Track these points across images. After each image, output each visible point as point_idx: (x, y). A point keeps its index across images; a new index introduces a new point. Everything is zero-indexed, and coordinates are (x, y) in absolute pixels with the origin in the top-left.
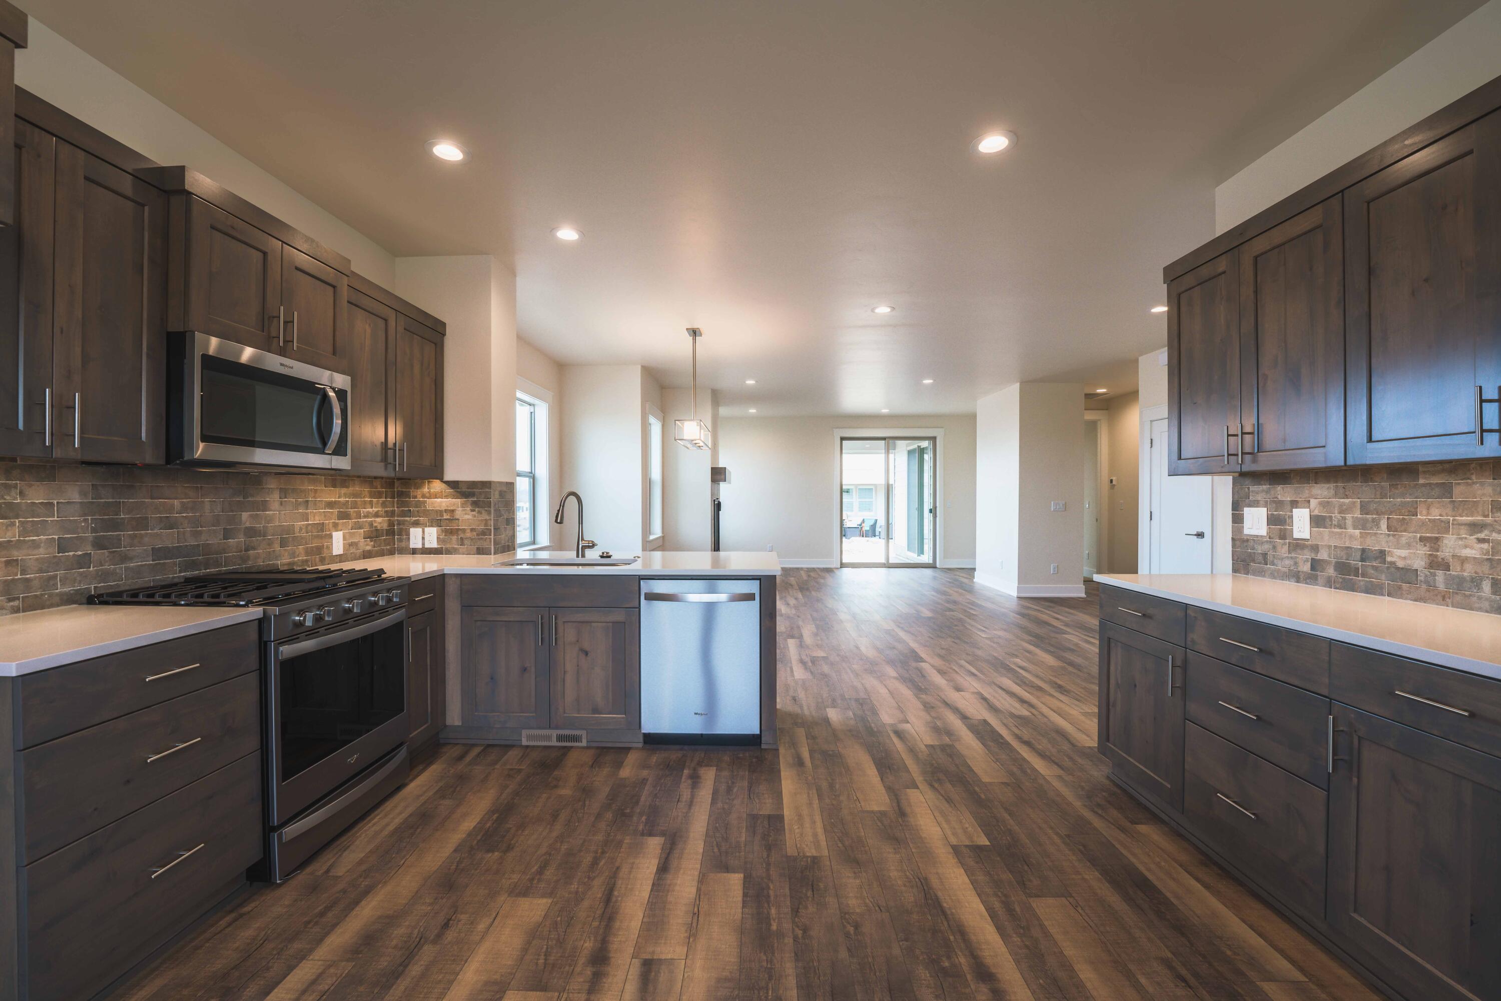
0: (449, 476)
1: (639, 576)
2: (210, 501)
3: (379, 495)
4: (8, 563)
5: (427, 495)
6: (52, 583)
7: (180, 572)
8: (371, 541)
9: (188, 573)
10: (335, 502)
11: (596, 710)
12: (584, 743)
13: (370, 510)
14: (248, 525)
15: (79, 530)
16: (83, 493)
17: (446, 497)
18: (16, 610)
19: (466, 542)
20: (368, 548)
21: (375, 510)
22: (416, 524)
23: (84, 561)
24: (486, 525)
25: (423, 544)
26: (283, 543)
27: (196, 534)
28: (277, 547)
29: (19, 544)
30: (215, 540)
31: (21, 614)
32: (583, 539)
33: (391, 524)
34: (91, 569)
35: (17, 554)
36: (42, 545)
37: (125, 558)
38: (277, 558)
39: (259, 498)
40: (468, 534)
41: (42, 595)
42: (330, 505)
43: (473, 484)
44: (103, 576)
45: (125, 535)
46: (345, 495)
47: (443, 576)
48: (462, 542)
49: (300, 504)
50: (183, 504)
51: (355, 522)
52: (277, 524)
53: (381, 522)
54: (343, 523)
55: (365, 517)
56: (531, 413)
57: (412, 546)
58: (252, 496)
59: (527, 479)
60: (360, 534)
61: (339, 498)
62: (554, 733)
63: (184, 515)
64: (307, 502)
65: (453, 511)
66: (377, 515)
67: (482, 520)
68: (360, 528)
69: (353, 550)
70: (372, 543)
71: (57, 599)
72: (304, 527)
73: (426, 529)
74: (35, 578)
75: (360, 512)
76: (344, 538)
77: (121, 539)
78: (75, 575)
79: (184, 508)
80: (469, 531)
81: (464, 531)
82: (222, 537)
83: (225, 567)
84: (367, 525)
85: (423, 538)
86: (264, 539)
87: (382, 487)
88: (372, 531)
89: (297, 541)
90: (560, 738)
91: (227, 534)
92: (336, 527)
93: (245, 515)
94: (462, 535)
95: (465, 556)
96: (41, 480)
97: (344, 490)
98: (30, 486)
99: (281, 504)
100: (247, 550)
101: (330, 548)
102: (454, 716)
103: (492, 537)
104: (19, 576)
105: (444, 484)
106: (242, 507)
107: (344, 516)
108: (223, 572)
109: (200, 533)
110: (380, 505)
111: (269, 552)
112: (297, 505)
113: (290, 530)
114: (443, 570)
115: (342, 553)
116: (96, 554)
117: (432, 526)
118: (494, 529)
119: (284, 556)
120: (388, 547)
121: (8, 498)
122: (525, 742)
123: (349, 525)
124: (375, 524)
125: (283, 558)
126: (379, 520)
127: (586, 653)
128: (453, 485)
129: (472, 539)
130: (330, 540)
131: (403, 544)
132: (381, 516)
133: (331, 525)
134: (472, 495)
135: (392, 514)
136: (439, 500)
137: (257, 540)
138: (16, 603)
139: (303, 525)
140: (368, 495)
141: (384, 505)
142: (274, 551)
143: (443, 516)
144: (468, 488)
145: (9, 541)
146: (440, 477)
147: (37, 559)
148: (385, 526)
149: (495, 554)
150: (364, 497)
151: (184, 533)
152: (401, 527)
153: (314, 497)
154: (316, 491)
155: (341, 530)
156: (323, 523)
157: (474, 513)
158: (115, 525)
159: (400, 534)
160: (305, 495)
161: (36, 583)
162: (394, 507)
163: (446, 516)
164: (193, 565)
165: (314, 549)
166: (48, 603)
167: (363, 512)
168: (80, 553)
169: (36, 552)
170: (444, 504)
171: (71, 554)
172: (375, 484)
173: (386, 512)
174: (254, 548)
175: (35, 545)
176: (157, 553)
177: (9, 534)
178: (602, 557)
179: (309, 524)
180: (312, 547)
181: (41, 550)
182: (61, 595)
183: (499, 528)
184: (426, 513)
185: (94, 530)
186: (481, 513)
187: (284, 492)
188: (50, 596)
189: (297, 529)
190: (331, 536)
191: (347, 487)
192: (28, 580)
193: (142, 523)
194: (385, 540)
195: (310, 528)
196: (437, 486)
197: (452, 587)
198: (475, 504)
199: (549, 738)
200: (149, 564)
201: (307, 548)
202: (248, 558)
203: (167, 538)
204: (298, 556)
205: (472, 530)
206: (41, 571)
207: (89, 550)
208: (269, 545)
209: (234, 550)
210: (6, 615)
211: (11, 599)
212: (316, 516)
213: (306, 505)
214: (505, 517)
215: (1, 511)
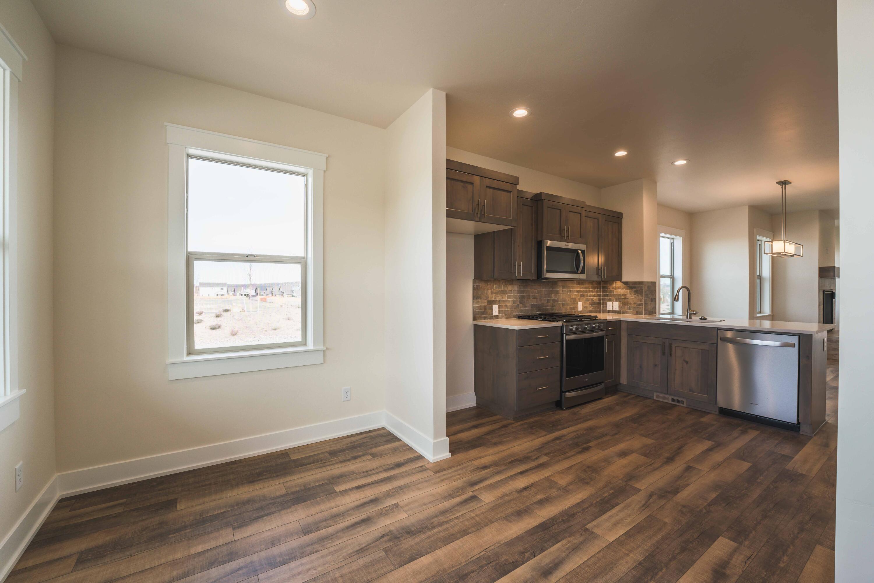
0: (624, 279)
1: (717, 328)
2: (545, 290)
3: (595, 288)
4: (505, 306)
5: (615, 288)
6: (512, 312)
7: (538, 312)
8: (592, 306)
10: (579, 290)
11: (691, 390)
12: (685, 405)
13: (592, 294)
14: (553, 298)
15: (517, 298)
16: (518, 288)
17: (623, 289)
18: (506, 318)
19: (631, 309)
20: (591, 309)
21: (594, 294)
22: (610, 300)
23: (517, 307)
24: (641, 301)
25: (613, 309)
26: (563, 305)
27: (541, 300)
28: (562, 307)
29: (507, 301)
30: (545, 303)
32: (690, 310)
33: (600, 300)
34: (519, 309)
35: (507, 303)
36: (511, 301)
37: (525, 307)
38: (561, 310)
39: (556, 289)
40: (633, 305)
41: (510, 315)
42: (578, 292)
43: (635, 283)
44: (521, 311)
46: (583, 288)
47: (620, 321)
48: (629, 308)
51: (586, 298)
52: (562, 298)
53: (596, 299)
54: (582, 299)
55: (590, 297)
56: (672, 243)
57: (608, 309)
59: (669, 279)
60: (588, 303)
61: (581, 289)
62: (670, 397)
63: (538, 294)
64: (571, 290)
65: (626, 295)
66: (594, 296)
67: (639, 299)
68: (588, 301)
69: (585, 309)
71: (513, 316)
72: (569, 300)
73: (614, 302)
75: (588, 294)
76: (583, 304)
77: (525, 301)
78: (516, 310)
79: (538, 292)
80: (633, 304)
81: (630, 304)
83: (548, 311)
84: (591, 300)
85: (613, 306)
87: (596, 285)
88: (592, 302)
89: (567, 304)
90: (672, 400)
91: (548, 302)
92: (580, 300)
93: (553, 295)
94: (629, 306)
95: (631, 315)
96: (510, 284)
97: (582, 286)
98: (509, 286)
99: (563, 291)
100: (553, 306)
101: (577, 308)
102: (624, 380)
103: (644, 307)
104: (507, 309)
105: (622, 283)
106: (552, 292)
107: (582, 296)
108: (547, 313)
110: (595, 292)
111: (560, 308)
112: (567, 292)
113: (565, 300)
114: (620, 318)
115: (582, 309)
116: (520, 305)
117: (616, 301)
118: (645, 303)
120: (599, 308)
121: (505, 289)
122: (655, 398)
123: (584, 300)
126: (595, 298)
127: (687, 363)
128: (626, 283)
129: (634, 308)
131: (604, 308)
132: (596, 297)
133: (578, 299)
134: (634, 288)
135: (600, 295)
136: (620, 290)
137: (556, 303)
140: (591, 288)
141: (597, 292)
143: (621, 297)
144: (633, 285)
145: (505, 300)
146: (620, 279)
147: (510, 305)
148: (597, 301)
149: (645, 315)
150: (589, 289)
151: (538, 300)
152: (604, 301)
153: (573, 289)
154: (573, 287)
156: (575, 298)
157: (635, 296)
158: (523, 297)
159: (603, 304)
160: (570, 288)
161: (509, 311)
162: (601, 293)
163: (622, 297)
164: (540, 310)
168: (517, 304)
170: (622, 292)
171: (515, 304)
172: (593, 283)
173: (598, 295)
174: (556, 306)
175: (509, 301)
176: (532, 306)
177: (505, 298)
178: (701, 319)
179: (571, 299)
180: (572, 307)
181: (510, 303)
182: (513, 315)
183: (647, 303)
184: (614, 295)
185: (519, 298)
186: (639, 296)
187: (564, 287)
189: (567, 300)
190: (578, 304)
191: (584, 285)
193: (529, 297)
194: (597, 306)
196: (619, 284)
197: (624, 326)
198: (636, 292)
199: (667, 399)
200: (530, 309)
201: (570, 307)
202: (554, 309)
203: (534, 302)
204: (568, 309)
205: (634, 303)
206: (510, 308)
207: (519, 303)
208: (559, 305)
211: (505, 315)
212: (573, 296)
213: (570, 292)
214: (651, 298)
215: (503, 292)
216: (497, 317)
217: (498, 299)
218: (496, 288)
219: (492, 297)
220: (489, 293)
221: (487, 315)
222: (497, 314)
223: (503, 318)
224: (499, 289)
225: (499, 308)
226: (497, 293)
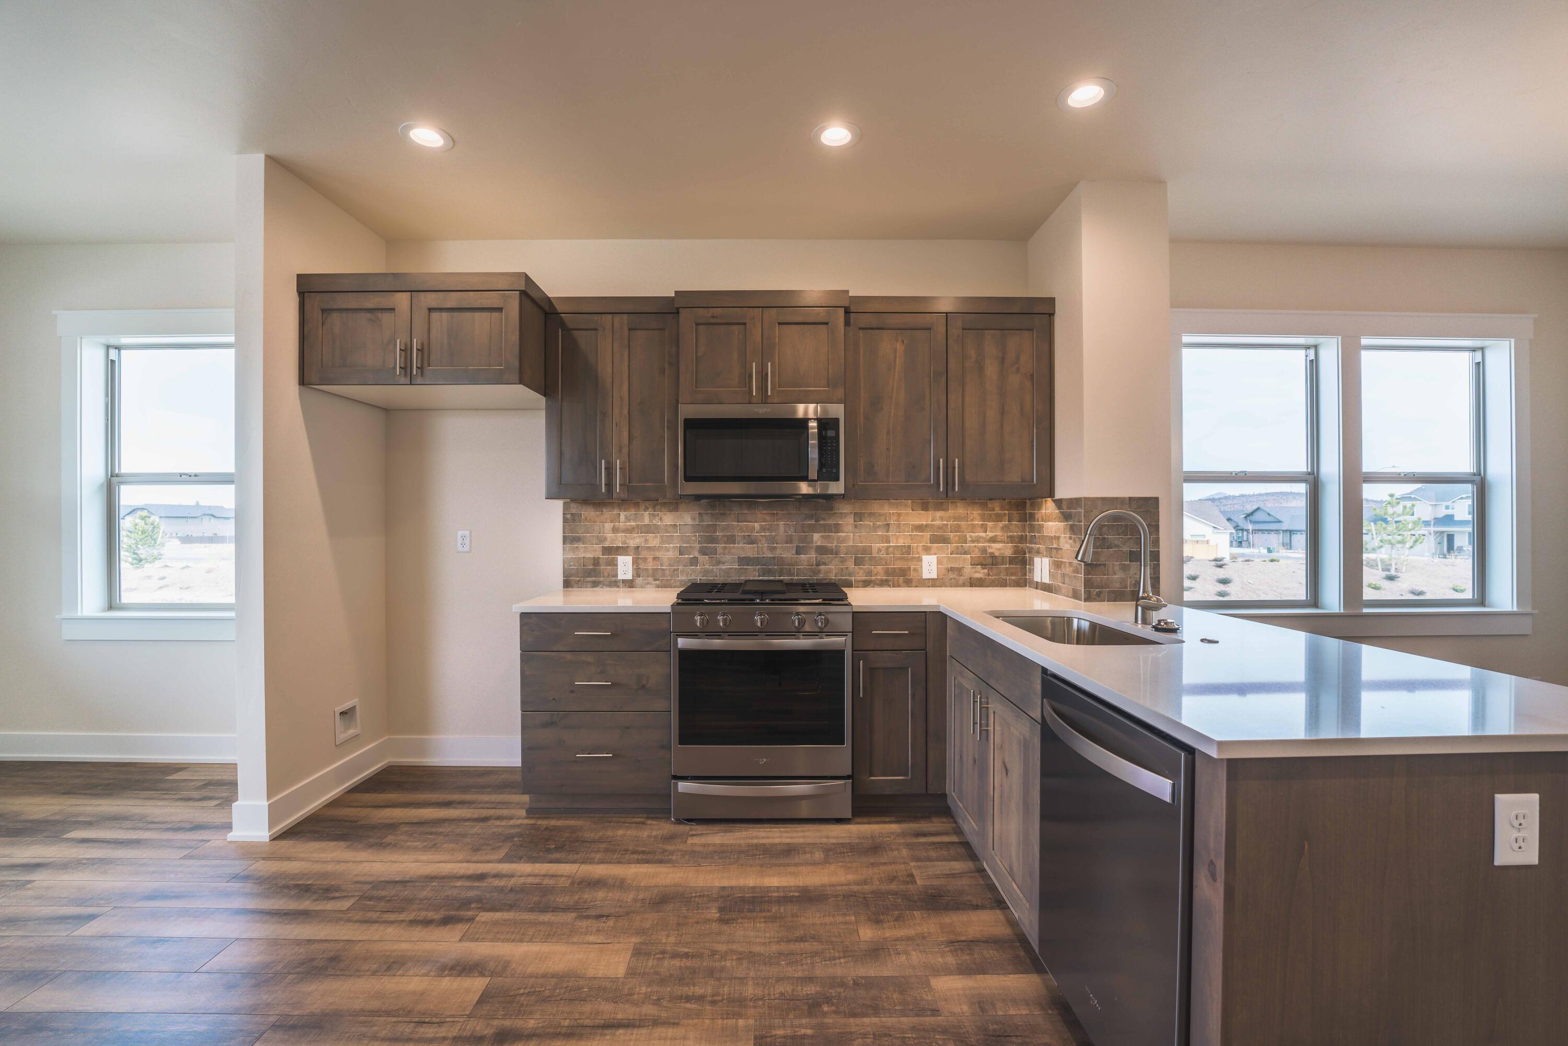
0: (1058, 492)
2: (785, 524)
3: (999, 518)
4: (654, 559)
5: (1045, 517)
6: (676, 573)
7: (759, 576)
8: (983, 569)
9: (765, 578)
10: (927, 526)
13: (983, 534)
14: (819, 543)
15: (691, 542)
16: (693, 519)
17: (1056, 520)
18: (658, 586)
19: (1066, 580)
20: (977, 575)
21: (990, 534)
22: (1038, 552)
23: (694, 561)
25: (1042, 578)
26: (858, 562)
27: (772, 549)
28: (851, 565)
29: (659, 548)
30: (788, 554)
31: (660, 589)
33: (1013, 551)
34: (698, 567)
35: (658, 554)
36: (671, 550)
37: (719, 562)
38: (850, 575)
39: (831, 522)
40: (1067, 570)
41: (670, 579)
42: (920, 528)
43: (1071, 503)
44: (706, 572)
45: (720, 547)
46: (942, 518)
48: (1063, 579)
49: (879, 526)
50: (761, 526)
51: (957, 547)
52: (851, 544)
53: (1003, 549)
54: (938, 547)
55: (973, 541)
57: (1036, 579)
58: (824, 519)
60: (964, 560)
61: (932, 521)
63: (763, 534)
64: (888, 525)
65: (1059, 538)
66: (993, 540)
67: (1074, 552)
68: (965, 553)
69: (951, 576)
70: (986, 571)
71: (677, 584)
73: (1043, 560)
74: (667, 569)
75: (966, 536)
76: (939, 562)
77: (716, 549)
78: (689, 570)
79: (763, 529)
81: (1065, 564)
82: (794, 552)
83: (797, 576)
84: (977, 550)
85: (1042, 571)
86: (837, 557)
87: (1002, 509)
88: (985, 558)
89: (875, 561)
91: (798, 552)
92: (927, 550)
93: (816, 536)
94: (1063, 571)
96: (671, 511)
97: (939, 514)
98: (665, 514)
99: (856, 526)
100: (818, 565)
101: (918, 571)
103: (1083, 576)
104: (659, 567)
105: (1054, 504)
106: (813, 529)
107: (935, 540)
108: (795, 582)
109: (775, 548)
110: (999, 528)
111: (842, 569)
112: (875, 528)
113: (867, 550)
115: (936, 577)
116: (703, 559)
117: (1047, 556)
119: (858, 573)
120: (1013, 578)
121: (654, 522)
123: (948, 549)
124: (990, 551)
125: (857, 575)
126: (999, 545)
128: (1059, 503)
129: (1069, 577)
130: (919, 563)
131: (1026, 575)
132: (1001, 542)
133: (920, 549)
134: (1070, 516)
135: (1022, 539)
136: (1050, 523)
137: (829, 557)
138: (657, 582)
139: (883, 547)
140: (978, 518)
141: (1004, 528)
142: (847, 568)
143: (1052, 545)
144: (1069, 508)
145: (655, 547)
146: (1051, 494)
147: (668, 558)
148: (1008, 553)
150: (972, 520)
151: (762, 547)
152: (1025, 555)
153: (897, 520)
154: (899, 515)
155: (936, 554)
156: (909, 547)
157: (1071, 541)
158: (713, 540)
160: (885, 519)
161: (667, 572)
162: (1024, 532)
163: (1055, 545)
164: (770, 572)
165: (897, 570)
166: (673, 585)
167: (970, 536)
168: (691, 556)
169: (667, 554)
170: (1054, 529)
171: (687, 556)
172: (989, 505)
173: (1011, 537)
174: (825, 564)
175: (667, 550)
176: (743, 561)
177: (655, 542)
179: (891, 546)
180: (894, 568)
181: (671, 553)
182: (681, 581)
183: (1105, 565)
184: (1043, 539)
185: (700, 542)
186: (1075, 543)
187: (859, 516)
188: (675, 580)
189: (875, 551)
190: (920, 559)
191: (947, 510)
192: (663, 569)
193: (731, 540)
194: (1007, 569)
195: (891, 549)
196: (1050, 506)
198: (1072, 529)
200: (735, 568)
201: (888, 568)
202: (819, 571)
203: (749, 551)
204: (876, 575)
206: (670, 565)
207: (697, 554)
208: (841, 562)
209: (805, 563)
210: (653, 588)
211: (655, 580)
212: (899, 540)
213: (888, 528)
214: (1126, 549)
215: (648, 529)
216: (630, 584)
217: (632, 543)
218: (628, 519)
219: (618, 540)
220: (606, 531)
221: (601, 579)
222: (629, 576)
223: (649, 585)
224: (634, 520)
225: (635, 562)
226: (630, 530)
